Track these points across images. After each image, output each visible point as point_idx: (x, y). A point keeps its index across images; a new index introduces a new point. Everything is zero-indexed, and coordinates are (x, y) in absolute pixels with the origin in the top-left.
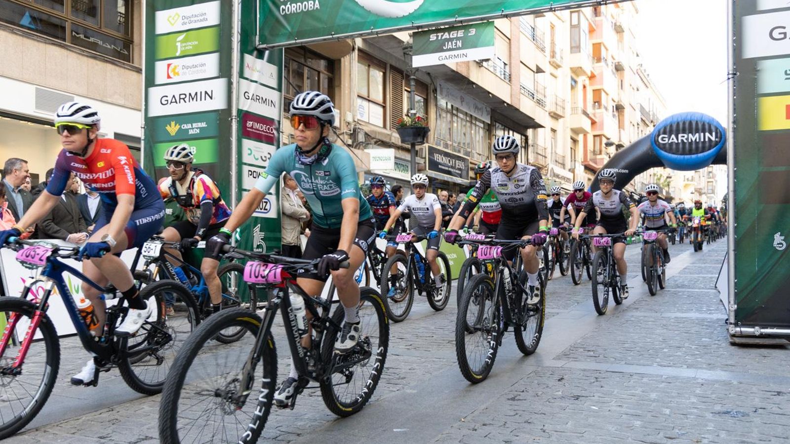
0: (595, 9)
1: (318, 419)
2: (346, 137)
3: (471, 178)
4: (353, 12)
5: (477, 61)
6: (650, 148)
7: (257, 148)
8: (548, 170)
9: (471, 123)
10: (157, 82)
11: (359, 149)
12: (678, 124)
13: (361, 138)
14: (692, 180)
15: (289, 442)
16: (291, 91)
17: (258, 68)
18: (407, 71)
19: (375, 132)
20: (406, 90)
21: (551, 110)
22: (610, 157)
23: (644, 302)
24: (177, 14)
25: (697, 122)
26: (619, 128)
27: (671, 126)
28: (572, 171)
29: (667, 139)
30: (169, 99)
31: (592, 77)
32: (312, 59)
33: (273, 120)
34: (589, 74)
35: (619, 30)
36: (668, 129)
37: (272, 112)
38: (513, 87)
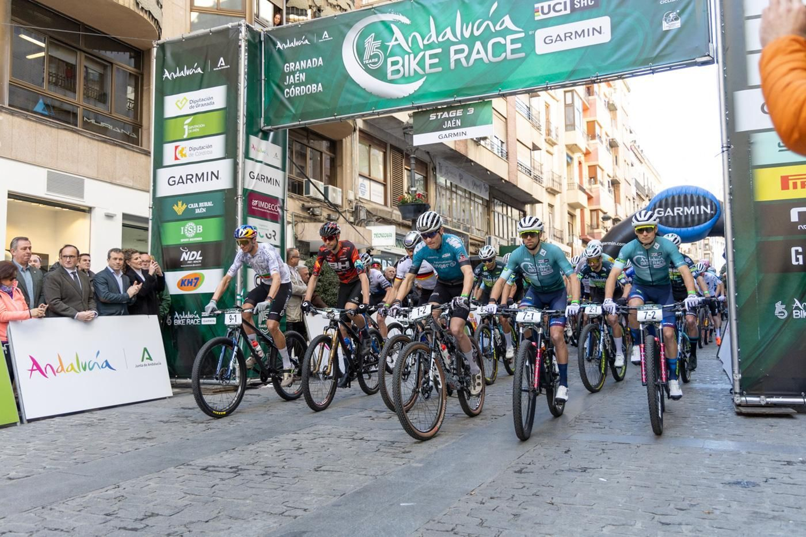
0: (588, 88)
1: (324, 494)
2: (348, 215)
3: (471, 253)
4: (355, 94)
5: (475, 139)
7: (262, 226)
9: (470, 199)
10: (165, 164)
11: (361, 226)
12: (673, 197)
13: (363, 215)
15: (296, 517)
16: (294, 171)
17: (263, 149)
18: (407, 150)
19: (377, 210)
20: (406, 169)
21: (548, 186)
22: (607, 231)
24: (185, 98)
25: (692, 195)
26: (615, 202)
27: (667, 200)
28: (570, 245)
29: (663, 213)
30: (177, 179)
31: (587, 154)
32: (314, 140)
33: (277, 198)
34: (584, 151)
35: (612, 108)
36: (664, 202)
37: (276, 191)
38: (510, 164)
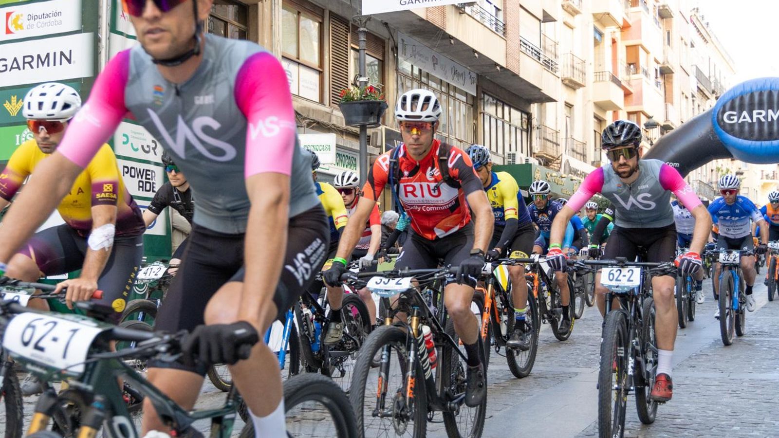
5: (457, 5)
6: (712, 130)
7: (136, 132)
8: (560, 163)
9: (448, 95)
12: (752, 95)
14: (774, 177)
18: (355, 21)
19: (309, 110)
21: (566, 76)
22: (651, 144)
23: (704, 357)
26: (666, 102)
27: (742, 98)
29: (735, 118)
30: (9, 63)
31: (625, 27)
34: (621, 23)
36: (737, 103)
38: (509, 42)
